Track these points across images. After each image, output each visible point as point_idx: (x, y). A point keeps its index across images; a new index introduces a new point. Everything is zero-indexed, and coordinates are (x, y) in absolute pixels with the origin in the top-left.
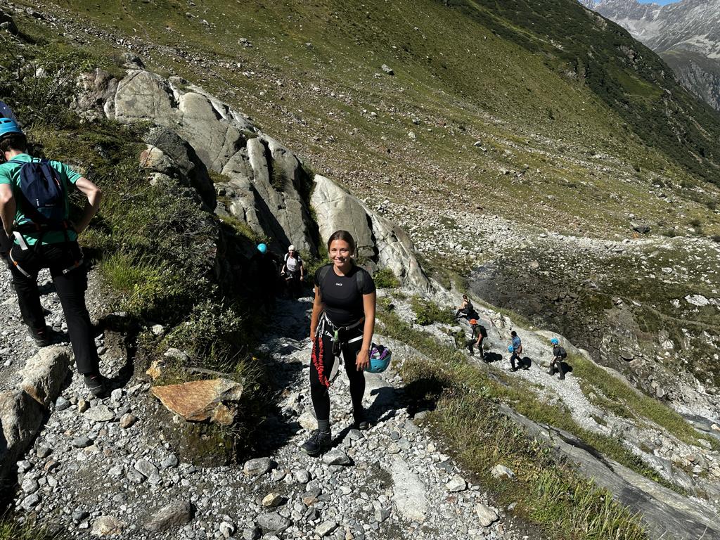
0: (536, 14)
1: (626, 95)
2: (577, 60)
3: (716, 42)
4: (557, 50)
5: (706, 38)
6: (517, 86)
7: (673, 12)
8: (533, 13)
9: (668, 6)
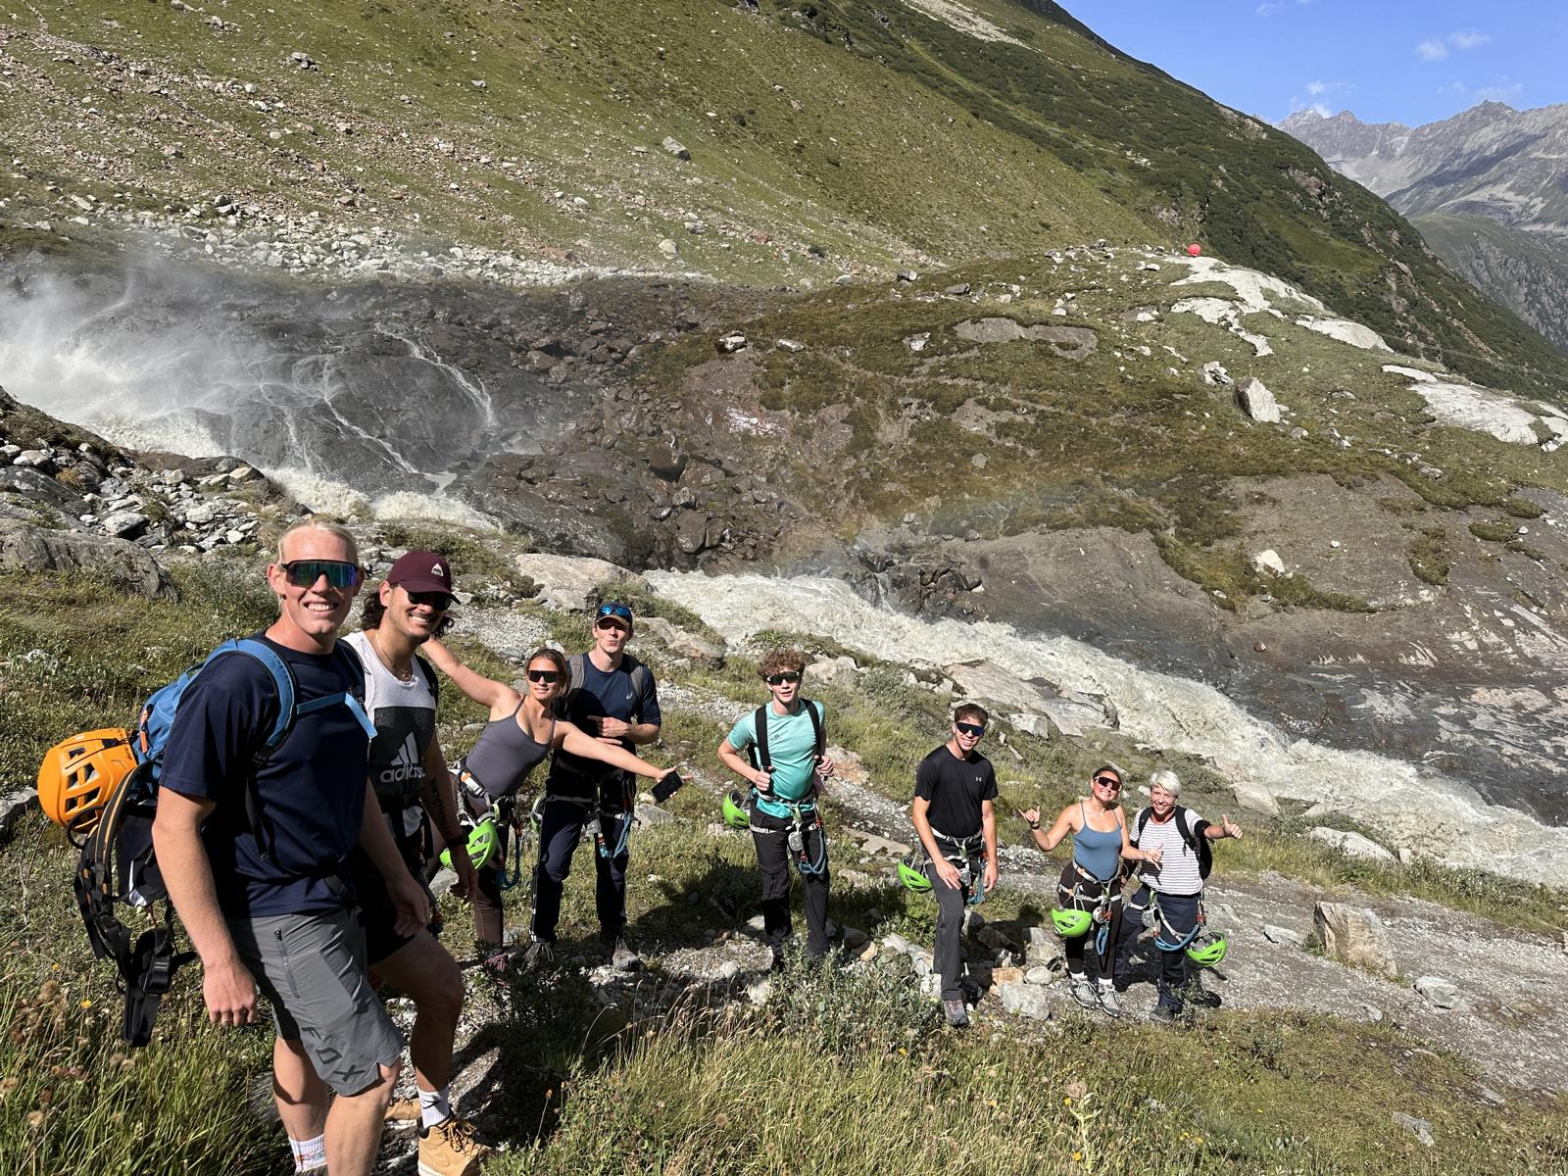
0: (1098, 103)
1: (1297, 264)
2: (1179, 187)
3: (1531, 199)
4: (1133, 168)
5: (1509, 189)
6: (1015, 216)
7: (1435, 141)
8: (1092, 101)
9: (1423, 128)
